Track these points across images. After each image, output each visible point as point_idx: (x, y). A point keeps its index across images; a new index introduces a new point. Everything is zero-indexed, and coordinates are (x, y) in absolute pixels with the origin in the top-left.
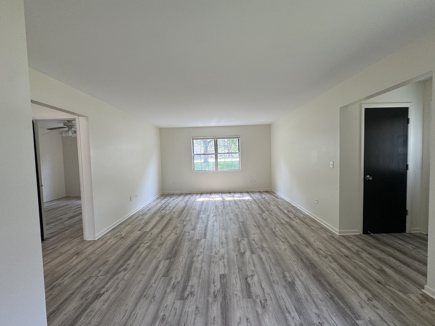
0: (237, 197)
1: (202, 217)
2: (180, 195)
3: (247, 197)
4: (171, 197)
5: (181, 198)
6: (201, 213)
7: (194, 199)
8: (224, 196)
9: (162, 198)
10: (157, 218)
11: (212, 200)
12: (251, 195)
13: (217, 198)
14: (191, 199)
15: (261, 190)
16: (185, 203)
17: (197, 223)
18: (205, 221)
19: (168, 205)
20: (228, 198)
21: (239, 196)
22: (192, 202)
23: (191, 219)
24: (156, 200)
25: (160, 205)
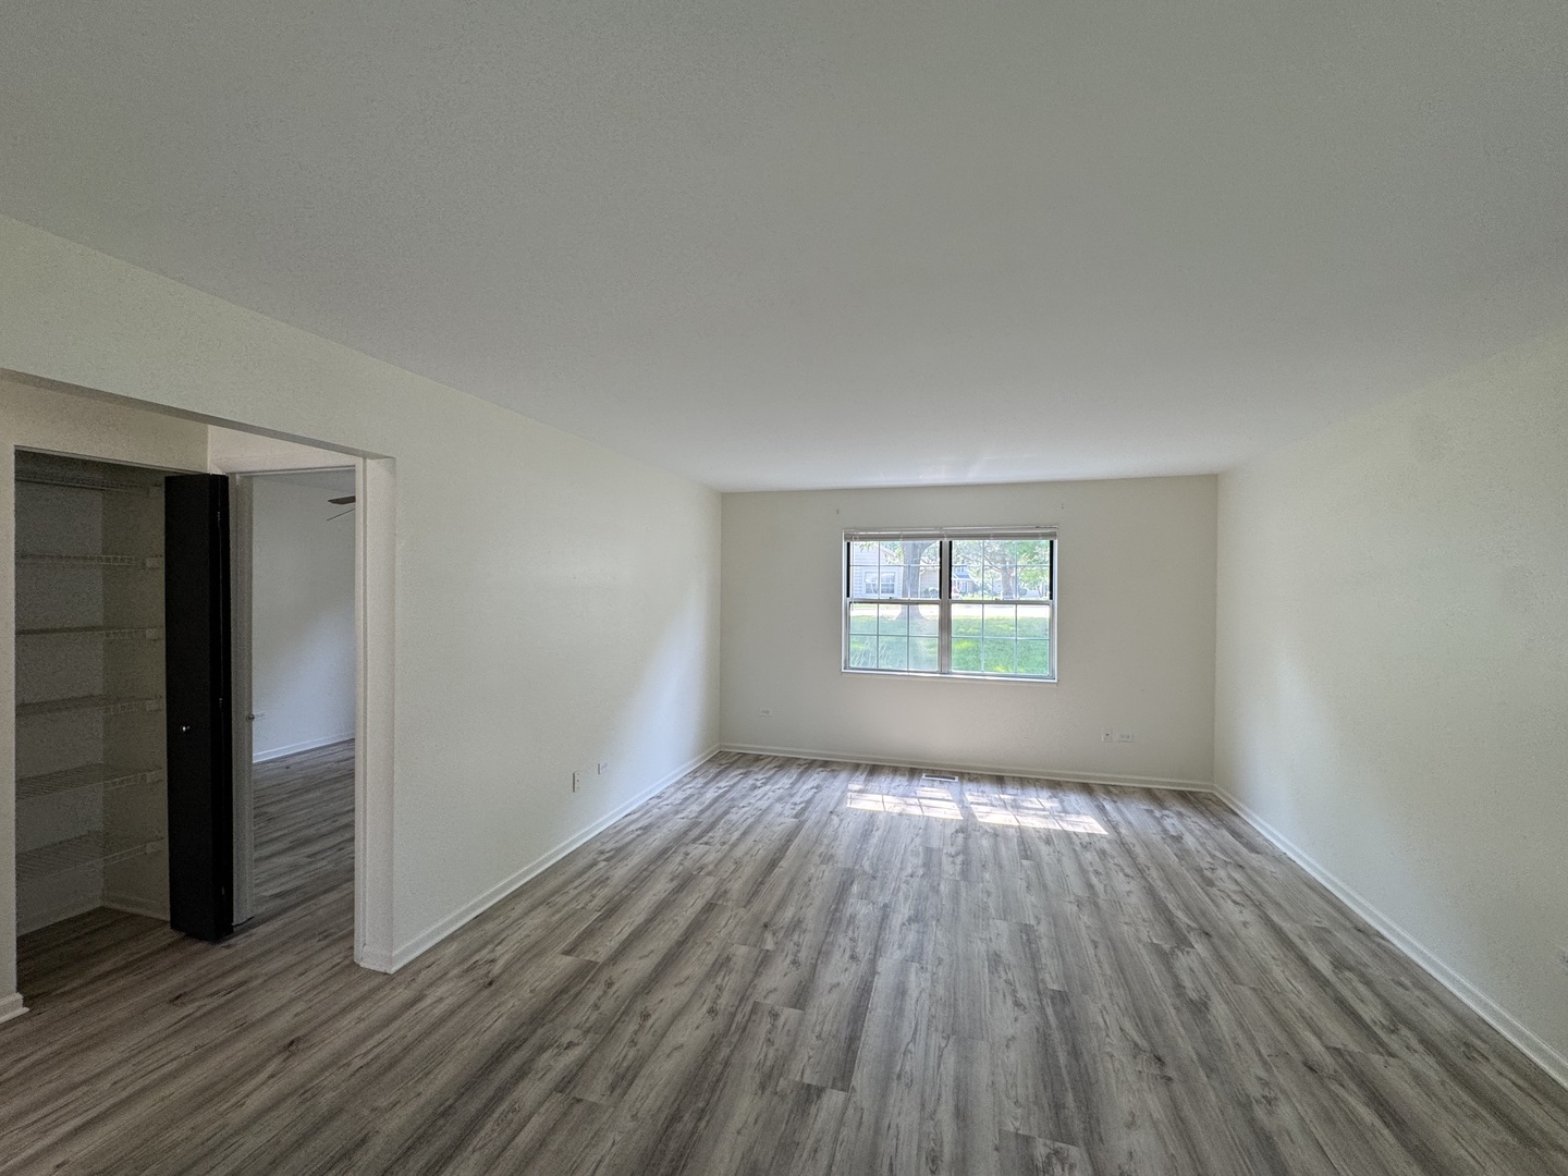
2: (784, 764)
7: (839, 795)
10: (660, 887)
14: (824, 793)
16: (796, 817)
25: (693, 810)
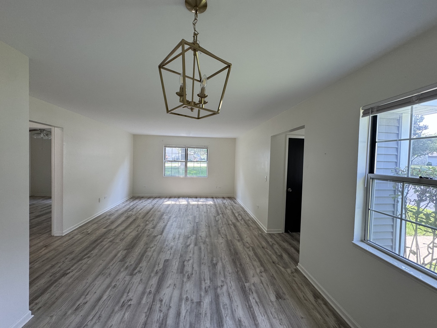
0: (201, 202)
1: (164, 218)
2: (149, 198)
3: (210, 202)
4: (140, 200)
5: (150, 201)
6: (165, 215)
7: (162, 202)
8: (189, 201)
9: (132, 200)
10: (123, 218)
11: (179, 203)
12: (214, 200)
13: (183, 202)
14: (159, 202)
15: (225, 196)
16: (152, 206)
17: (158, 223)
18: (166, 222)
19: (136, 207)
20: (193, 202)
21: (204, 200)
22: (159, 204)
23: (153, 220)
24: (125, 202)
25: (128, 207)
